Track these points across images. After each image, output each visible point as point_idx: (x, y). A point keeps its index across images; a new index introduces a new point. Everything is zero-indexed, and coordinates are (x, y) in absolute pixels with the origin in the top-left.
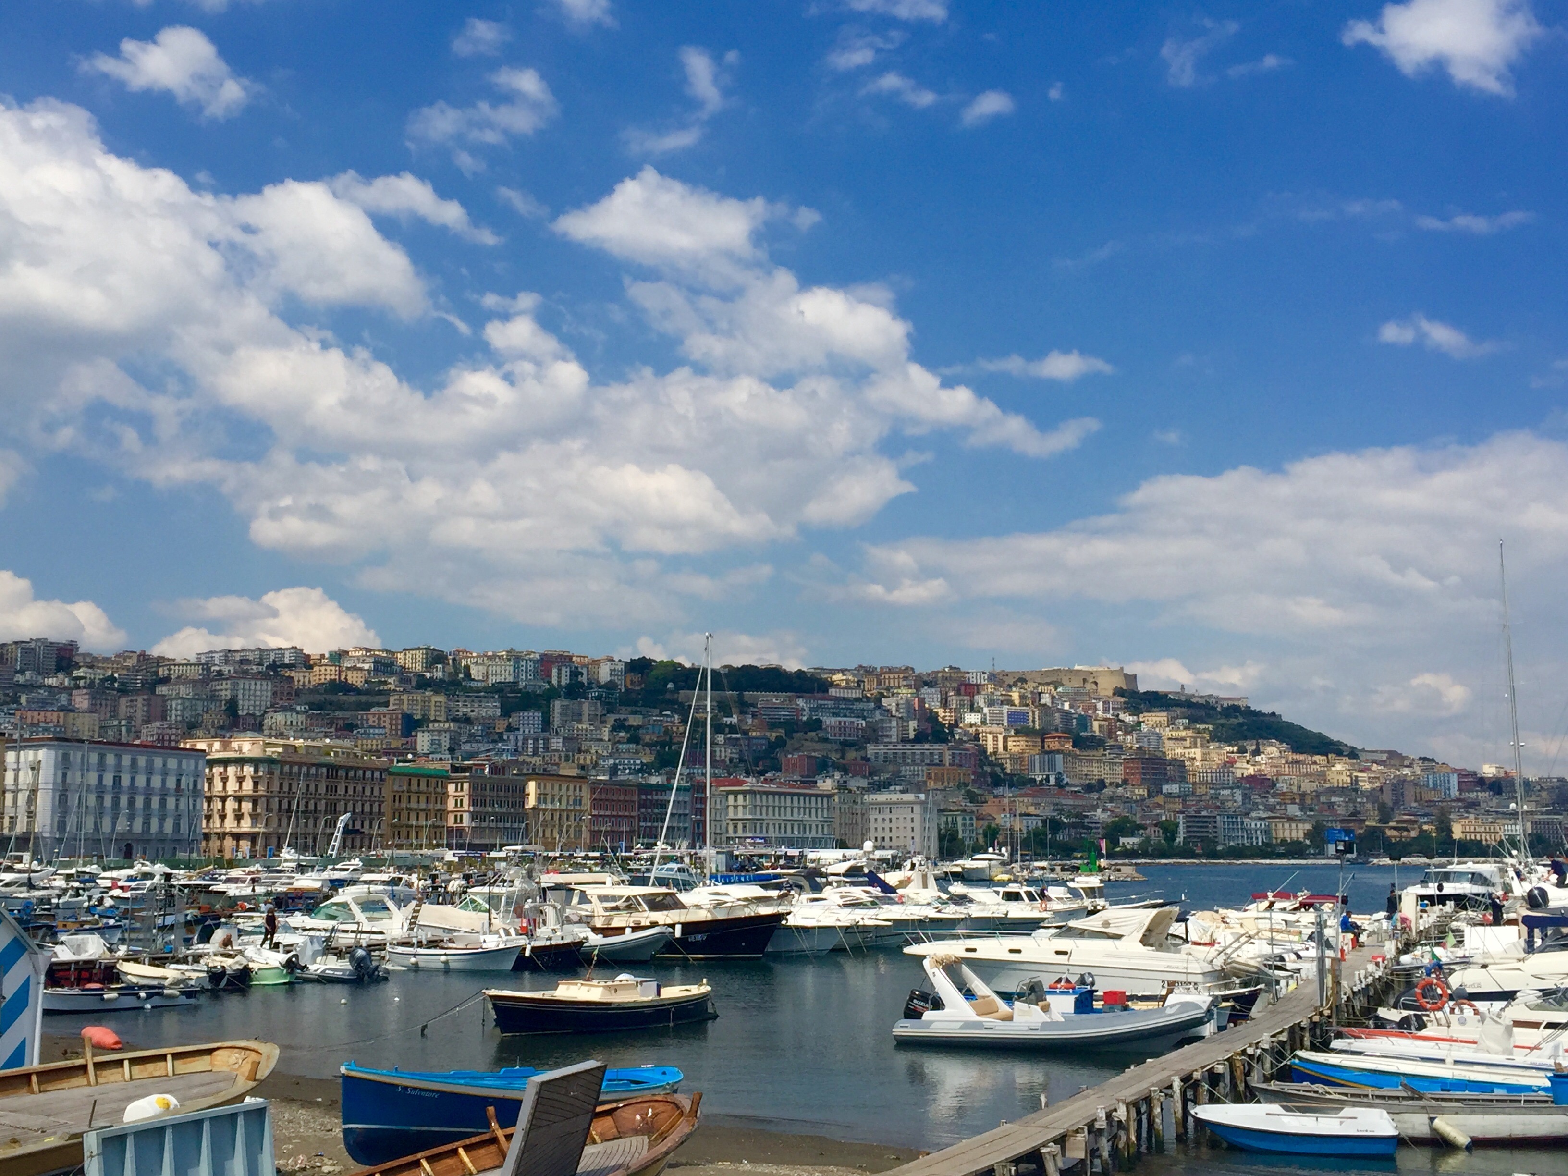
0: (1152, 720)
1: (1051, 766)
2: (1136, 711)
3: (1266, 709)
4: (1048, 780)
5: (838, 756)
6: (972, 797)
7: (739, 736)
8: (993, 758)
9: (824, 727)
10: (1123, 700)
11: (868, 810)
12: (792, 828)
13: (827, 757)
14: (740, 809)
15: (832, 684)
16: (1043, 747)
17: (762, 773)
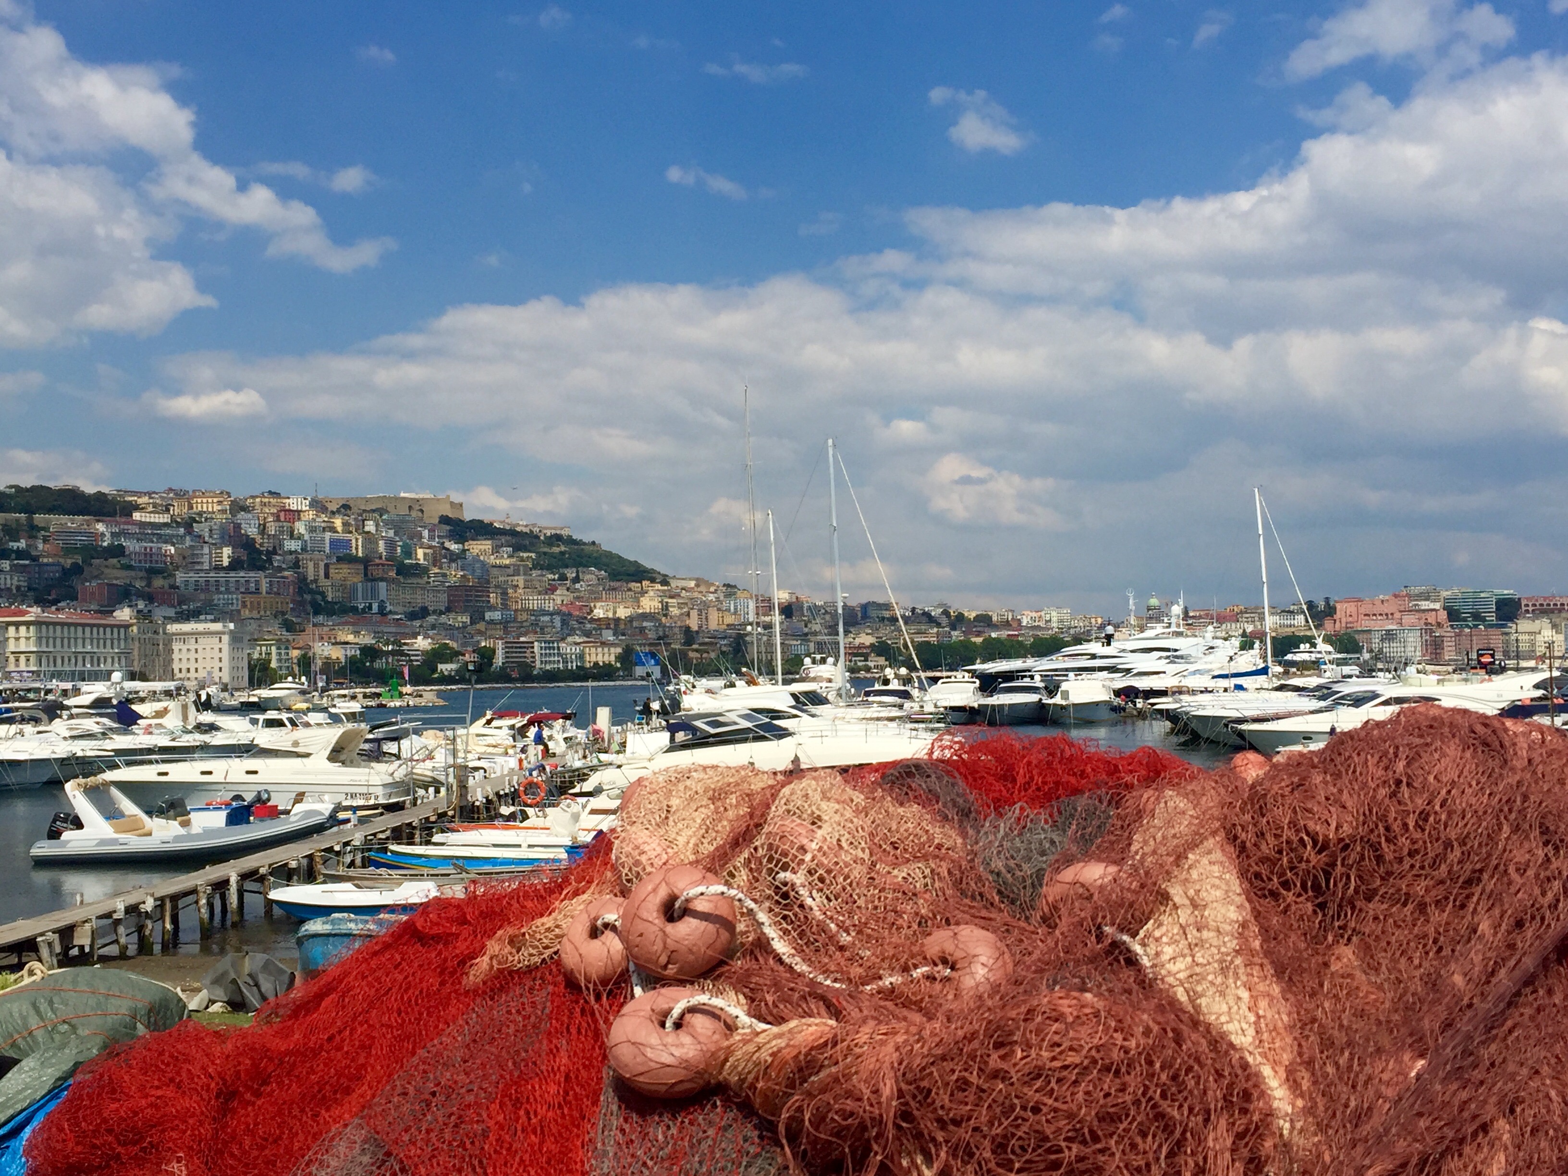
0: (479, 548)
1: (374, 594)
2: (461, 538)
3: (587, 539)
4: (370, 608)
5: (143, 584)
6: (289, 627)
7: (27, 562)
8: (314, 586)
9: (127, 553)
10: (448, 528)
11: (170, 641)
12: (84, 661)
13: (130, 585)
14: (23, 641)
15: (137, 508)
16: (366, 575)
17: (55, 602)
